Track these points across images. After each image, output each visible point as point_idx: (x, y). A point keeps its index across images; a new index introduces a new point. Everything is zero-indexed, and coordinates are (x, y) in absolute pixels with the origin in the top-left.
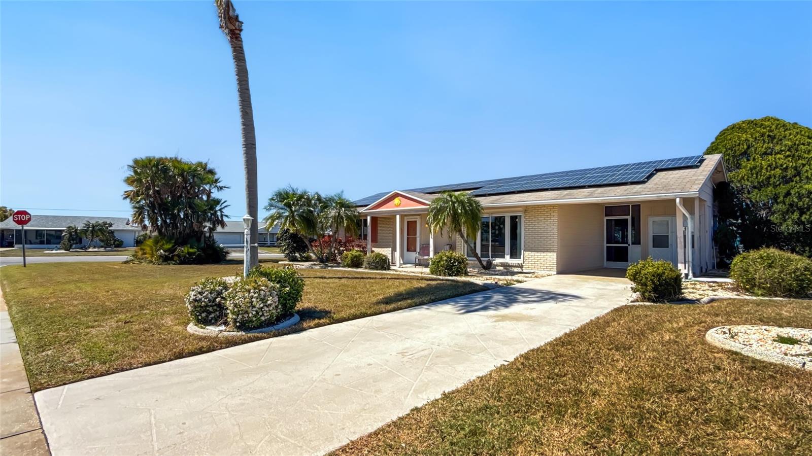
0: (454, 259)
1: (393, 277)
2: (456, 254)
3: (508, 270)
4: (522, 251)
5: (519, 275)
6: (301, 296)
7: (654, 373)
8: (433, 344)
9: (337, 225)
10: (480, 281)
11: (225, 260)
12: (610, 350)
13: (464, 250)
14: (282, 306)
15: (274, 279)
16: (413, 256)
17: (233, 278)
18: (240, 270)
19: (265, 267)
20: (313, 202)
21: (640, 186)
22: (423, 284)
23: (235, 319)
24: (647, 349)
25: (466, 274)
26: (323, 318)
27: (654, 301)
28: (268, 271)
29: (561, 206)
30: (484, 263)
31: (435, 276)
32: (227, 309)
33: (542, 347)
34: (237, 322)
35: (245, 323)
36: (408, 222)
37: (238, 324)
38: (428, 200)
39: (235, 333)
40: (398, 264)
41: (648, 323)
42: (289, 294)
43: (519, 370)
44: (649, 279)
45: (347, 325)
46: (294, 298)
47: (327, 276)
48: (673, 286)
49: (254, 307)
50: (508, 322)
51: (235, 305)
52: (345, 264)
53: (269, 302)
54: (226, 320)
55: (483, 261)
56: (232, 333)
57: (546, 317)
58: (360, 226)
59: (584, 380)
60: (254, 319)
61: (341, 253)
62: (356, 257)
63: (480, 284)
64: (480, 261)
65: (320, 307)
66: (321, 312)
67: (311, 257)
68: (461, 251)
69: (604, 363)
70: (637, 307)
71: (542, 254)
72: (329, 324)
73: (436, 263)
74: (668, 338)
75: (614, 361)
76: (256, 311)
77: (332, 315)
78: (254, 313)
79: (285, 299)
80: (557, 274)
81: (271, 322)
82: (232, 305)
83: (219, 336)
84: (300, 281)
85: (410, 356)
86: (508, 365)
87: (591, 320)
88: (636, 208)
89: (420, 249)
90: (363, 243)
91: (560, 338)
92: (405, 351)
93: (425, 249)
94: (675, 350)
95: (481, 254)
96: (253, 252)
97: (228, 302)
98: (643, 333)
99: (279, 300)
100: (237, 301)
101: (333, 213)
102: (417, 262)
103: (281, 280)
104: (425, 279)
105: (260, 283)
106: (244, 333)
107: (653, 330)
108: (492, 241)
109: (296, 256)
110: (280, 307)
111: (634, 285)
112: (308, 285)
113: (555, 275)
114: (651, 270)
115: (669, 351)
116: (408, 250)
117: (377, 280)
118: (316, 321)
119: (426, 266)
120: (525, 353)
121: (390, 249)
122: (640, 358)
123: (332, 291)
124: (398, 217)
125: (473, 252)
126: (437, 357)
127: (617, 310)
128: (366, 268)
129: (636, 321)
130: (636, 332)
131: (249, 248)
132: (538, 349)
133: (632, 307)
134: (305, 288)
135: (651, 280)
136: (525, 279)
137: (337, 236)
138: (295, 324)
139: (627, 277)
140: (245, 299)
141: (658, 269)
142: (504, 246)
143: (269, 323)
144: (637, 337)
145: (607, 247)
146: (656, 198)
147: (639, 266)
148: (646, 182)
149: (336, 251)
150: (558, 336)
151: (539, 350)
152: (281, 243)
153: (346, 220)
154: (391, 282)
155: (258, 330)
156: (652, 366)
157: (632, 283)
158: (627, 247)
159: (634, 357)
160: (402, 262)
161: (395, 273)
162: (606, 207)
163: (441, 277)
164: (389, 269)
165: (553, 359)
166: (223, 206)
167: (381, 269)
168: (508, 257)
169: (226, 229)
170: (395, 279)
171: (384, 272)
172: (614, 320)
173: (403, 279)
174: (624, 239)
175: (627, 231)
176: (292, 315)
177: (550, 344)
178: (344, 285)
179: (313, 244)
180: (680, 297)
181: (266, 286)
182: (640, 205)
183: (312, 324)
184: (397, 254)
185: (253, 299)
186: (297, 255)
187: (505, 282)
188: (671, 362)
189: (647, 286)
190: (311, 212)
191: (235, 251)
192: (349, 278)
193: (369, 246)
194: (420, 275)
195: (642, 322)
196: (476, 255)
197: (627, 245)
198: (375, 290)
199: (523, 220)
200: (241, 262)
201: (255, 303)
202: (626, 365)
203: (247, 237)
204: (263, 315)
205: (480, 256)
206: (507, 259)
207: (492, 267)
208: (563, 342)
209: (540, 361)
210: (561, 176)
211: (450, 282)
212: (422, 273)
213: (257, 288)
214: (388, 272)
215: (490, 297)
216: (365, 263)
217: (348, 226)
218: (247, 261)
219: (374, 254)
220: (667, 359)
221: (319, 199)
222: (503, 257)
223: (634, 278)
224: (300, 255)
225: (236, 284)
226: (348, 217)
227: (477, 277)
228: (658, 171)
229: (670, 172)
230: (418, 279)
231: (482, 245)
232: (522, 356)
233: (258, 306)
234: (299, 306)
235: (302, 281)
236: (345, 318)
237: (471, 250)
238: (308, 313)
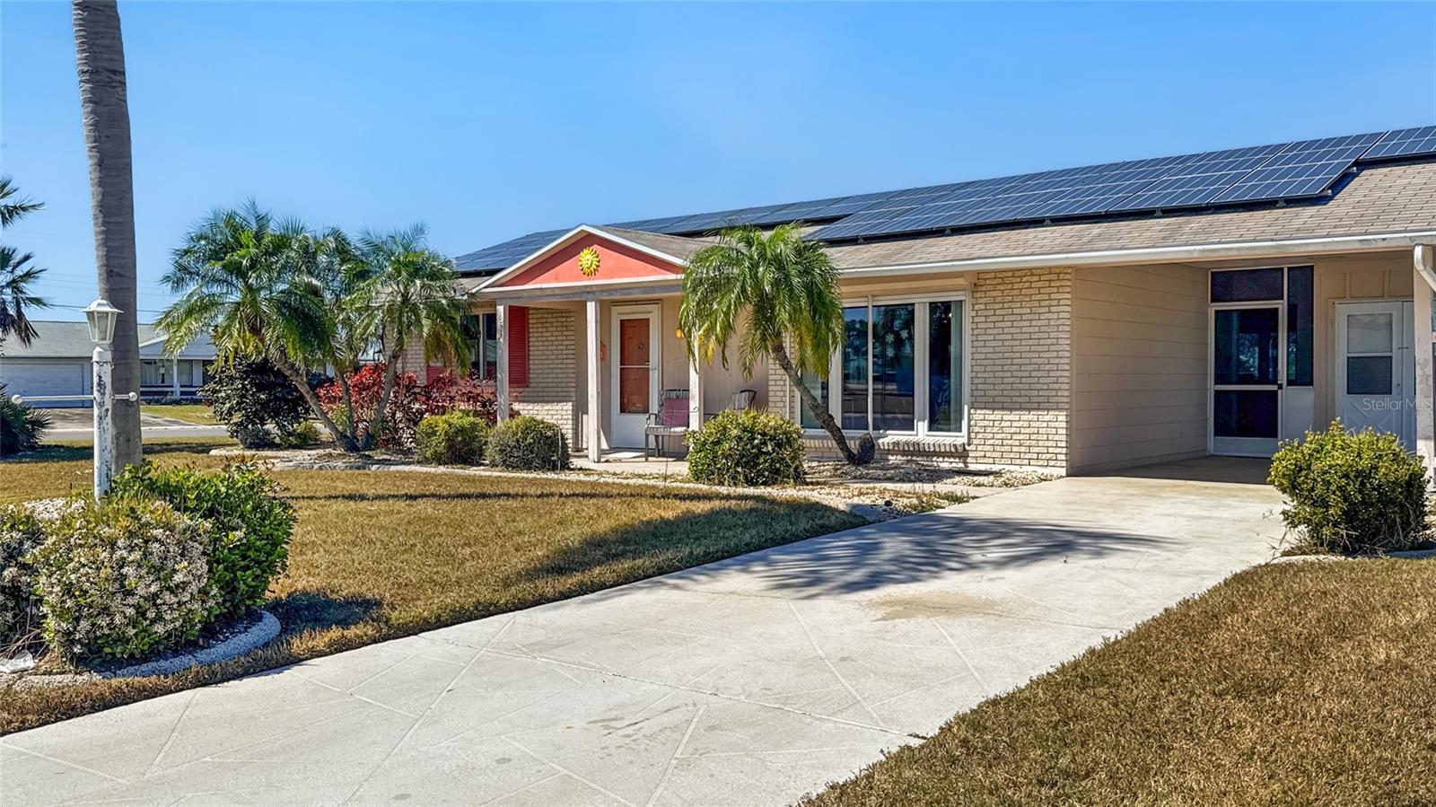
0: (764, 434)
1: (579, 490)
2: (769, 419)
3: (921, 467)
4: (966, 408)
5: (957, 479)
6: (285, 556)
7: (1341, 759)
8: (697, 688)
9: (400, 333)
10: (838, 498)
11: (33, 447)
12: (1220, 695)
13: (791, 407)
14: (221, 588)
15: (191, 505)
16: (639, 425)
17: (60, 502)
18: (83, 478)
19: (165, 467)
20: (322, 259)
21: (1312, 210)
22: (672, 511)
23: (68, 634)
24: (1324, 690)
25: (799, 478)
26: (356, 624)
27: (1346, 551)
28: (173, 480)
29: (1082, 273)
30: (854, 446)
31: (703, 487)
32: (40, 601)
33: (1021, 691)
34: (73, 642)
35: (101, 648)
36: (622, 322)
37: (77, 649)
38: (680, 254)
39: (68, 678)
40: (592, 452)
41: (1328, 616)
42: (244, 549)
43: (954, 761)
44: (1333, 488)
45: (433, 641)
46: (259, 563)
47: (371, 493)
48: (1402, 506)
49: (130, 593)
50: (920, 619)
51: (68, 590)
52: (428, 454)
53: (178, 578)
54: (37, 637)
55: (852, 438)
56: (59, 678)
57: (1033, 605)
58: (475, 337)
59: (1142, 787)
60: (131, 632)
61: (414, 420)
62: (462, 430)
63: (842, 507)
64: (841, 441)
65: (348, 588)
66: (349, 603)
67: (316, 433)
68: (783, 409)
69: (1202, 734)
70: (1299, 570)
71: (1026, 416)
72: (375, 641)
73: (709, 447)
74: (1383, 657)
75: (1229, 727)
76: (138, 607)
77: (386, 610)
78: (130, 612)
79: (231, 568)
80: (1068, 476)
81: (188, 643)
82: (57, 589)
83: (16, 687)
84: (277, 510)
85: (630, 730)
86: (922, 747)
87: (1166, 610)
88: (1302, 274)
89: (661, 406)
90: (485, 388)
91: (1076, 665)
92: (613, 714)
93: (675, 405)
94: (1401, 690)
95: (843, 419)
96: (125, 418)
97: (43, 579)
98: (1312, 645)
99: (210, 570)
100: (73, 577)
101: (384, 293)
102: (652, 444)
103: (216, 508)
104: (676, 496)
105: (147, 518)
106: (97, 678)
107: (1341, 634)
108: (875, 379)
109: (267, 433)
110: (215, 591)
111: (1290, 505)
112: (306, 521)
113: (1061, 477)
114: (1338, 458)
115: (1385, 694)
116: (622, 411)
117: (528, 502)
118: (335, 633)
119: (680, 457)
120: (973, 711)
121: (569, 406)
122: (1304, 716)
123: (386, 539)
124: (591, 308)
125: (818, 413)
126: (712, 728)
127: (1240, 579)
128: (494, 465)
129: (1295, 609)
130: (1294, 642)
131: (109, 405)
132: (1011, 698)
133: (1282, 569)
134: (296, 529)
135: (1339, 488)
136: (973, 491)
137: (399, 365)
138: (266, 645)
139: (1272, 483)
140: (98, 569)
141: (1359, 455)
142: (910, 394)
143: (181, 644)
144: (1297, 656)
145: (1217, 392)
146: (1357, 246)
147: (1307, 448)
148: (1331, 198)
149: (398, 415)
150: (1068, 658)
151: (1015, 701)
152: (215, 392)
153: (428, 317)
154: (570, 507)
155: (144, 667)
156: (1336, 740)
157: (1286, 497)
158: (1276, 392)
159: (1286, 715)
160: (604, 446)
161: (582, 477)
162: (1213, 273)
163: (724, 490)
164: (565, 466)
165: (1055, 728)
166: (19, 272)
167: (541, 468)
168: (922, 427)
169: (38, 348)
170: (584, 495)
171: (551, 475)
172: (1233, 609)
173: (608, 496)
174: (1267, 371)
175: (1276, 347)
176: (254, 617)
177: (1045, 682)
178: (426, 520)
179: (322, 392)
180: (1421, 537)
181: (169, 527)
182: (1312, 267)
183: (322, 639)
184: (591, 422)
185: (124, 571)
186: (270, 426)
187: (915, 501)
188: (1389, 724)
189: (1327, 507)
190: (315, 292)
191: (64, 418)
192: (440, 497)
193: (502, 400)
194: (661, 484)
195: (1311, 614)
196: (828, 422)
197: (1274, 388)
198: (520, 533)
199: (968, 313)
200: (83, 453)
201: (131, 582)
202: (1263, 739)
203: (102, 370)
204: (159, 618)
205: (838, 422)
206: (921, 433)
207: (876, 456)
208: (1083, 677)
209: (1015, 734)
210: (1083, 182)
211: (750, 504)
212: (666, 478)
213: (139, 535)
214: (562, 476)
215: (876, 547)
216: (490, 452)
217: (435, 336)
218: (102, 451)
219: (518, 420)
220: (1379, 718)
221: (342, 250)
222: (909, 425)
223: (1292, 486)
224: (281, 427)
225: (66, 522)
226: (436, 311)
227: (832, 486)
228: (1363, 165)
229: (1398, 170)
230: (653, 496)
231: (846, 391)
232: (961, 719)
233: (141, 591)
234: (278, 588)
235: (286, 507)
236: (425, 619)
237: (815, 407)
238: (308, 607)
